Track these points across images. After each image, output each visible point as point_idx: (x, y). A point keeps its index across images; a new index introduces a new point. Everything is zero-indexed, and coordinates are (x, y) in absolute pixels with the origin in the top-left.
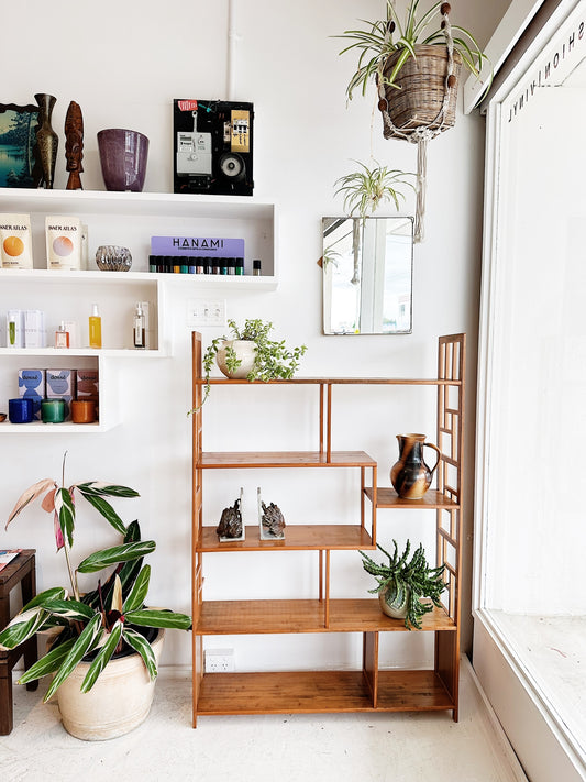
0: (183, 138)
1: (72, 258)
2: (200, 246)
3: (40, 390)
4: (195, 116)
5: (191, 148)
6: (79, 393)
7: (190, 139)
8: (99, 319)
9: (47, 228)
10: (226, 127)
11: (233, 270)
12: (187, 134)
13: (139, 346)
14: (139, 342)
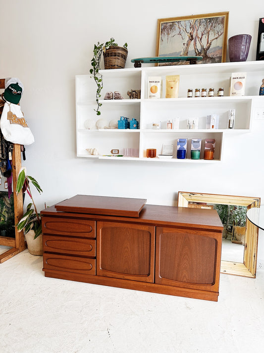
1: (242, 91)
3: (185, 146)
6: (205, 148)
9: (232, 79)
13: (231, 128)
14: (231, 126)
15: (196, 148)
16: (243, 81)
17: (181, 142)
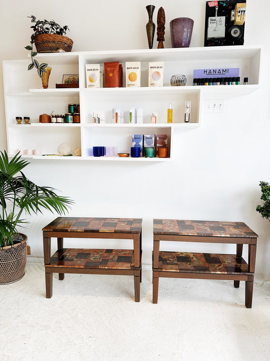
0: (212, 20)
1: (160, 81)
2: (217, 72)
3: (141, 144)
4: (217, 9)
5: (215, 25)
6: (158, 145)
7: (215, 20)
8: (172, 110)
9: (150, 68)
10: (233, 13)
11: (235, 83)
12: (213, 18)
13: (187, 122)
14: (187, 120)
15: (150, 145)
16: (161, 71)
17: (136, 138)
